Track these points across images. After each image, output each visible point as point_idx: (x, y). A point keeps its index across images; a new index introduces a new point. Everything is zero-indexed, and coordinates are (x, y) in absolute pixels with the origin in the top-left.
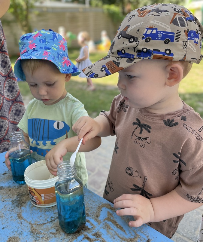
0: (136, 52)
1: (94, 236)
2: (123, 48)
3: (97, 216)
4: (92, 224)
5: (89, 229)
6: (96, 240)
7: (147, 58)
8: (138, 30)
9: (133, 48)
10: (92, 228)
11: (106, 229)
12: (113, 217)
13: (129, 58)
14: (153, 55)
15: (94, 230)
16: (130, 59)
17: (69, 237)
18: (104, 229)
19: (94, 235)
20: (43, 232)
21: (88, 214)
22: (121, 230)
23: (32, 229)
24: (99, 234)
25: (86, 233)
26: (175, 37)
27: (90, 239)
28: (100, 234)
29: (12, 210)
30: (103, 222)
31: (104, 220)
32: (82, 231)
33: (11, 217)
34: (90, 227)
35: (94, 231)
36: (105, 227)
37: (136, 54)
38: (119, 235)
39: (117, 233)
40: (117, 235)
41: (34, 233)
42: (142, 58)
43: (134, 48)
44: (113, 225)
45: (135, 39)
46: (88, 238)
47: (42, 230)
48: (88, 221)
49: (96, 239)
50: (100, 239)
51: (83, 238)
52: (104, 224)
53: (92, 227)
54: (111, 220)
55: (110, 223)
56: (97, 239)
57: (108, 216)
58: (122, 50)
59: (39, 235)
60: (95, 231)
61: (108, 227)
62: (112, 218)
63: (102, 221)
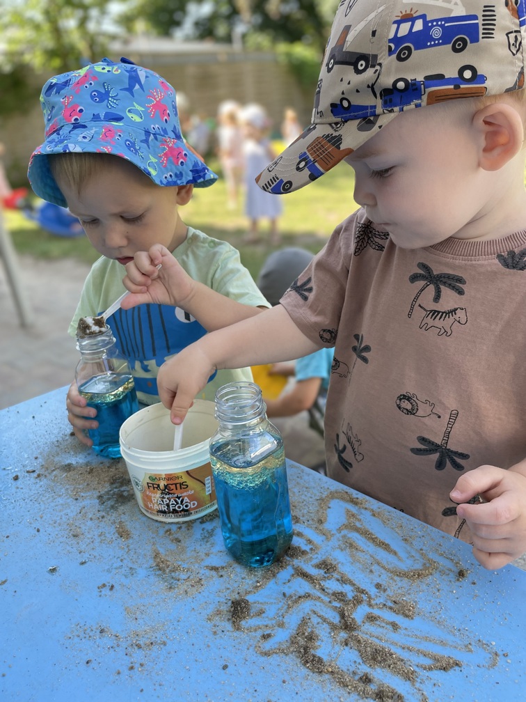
0: (378, 95)
1: (320, 568)
2: (343, 93)
3: (320, 522)
4: (310, 542)
5: (304, 553)
6: (324, 579)
7: (412, 106)
8: (374, 33)
9: (368, 86)
10: (311, 549)
11: (348, 550)
12: (359, 520)
13: (364, 118)
14: (426, 95)
15: (316, 556)
16: (367, 118)
17: (255, 575)
18: (342, 550)
19: (318, 566)
20: (186, 566)
21: (297, 518)
22: (387, 553)
23: (159, 560)
24: (331, 564)
25: (297, 562)
26: (481, 27)
27: (311, 577)
28: (334, 563)
29: (101, 519)
30: (338, 535)
31: (339, 530)
32: (288, 559)
33: (100, 536)
34: (305, 547)
35: (317, 558)
36: (343, 546)
37: (379, 102)
38: (384, 563)
39: (378, 558)
40: (378, 564)
41: (164, 571)
42: (396, 109)
43: (372, 87)
44: (364, 539)
45: (371, 60)
46: (305, 575)
47: (183, 561)
48: (299, 534)
49: (326, 575)
50: (335, 575)
51: (293, 575)
52: (341, 539)
53: (311, 546)
54: (357, 530)
55: (354, 536)
56: (328, 575)
57: (348, 520)
58: (342, 99)
59: (177, 574)
60: (319, 556)
61: (351, 546)
62: (358, 524)
63: (334, 532)
